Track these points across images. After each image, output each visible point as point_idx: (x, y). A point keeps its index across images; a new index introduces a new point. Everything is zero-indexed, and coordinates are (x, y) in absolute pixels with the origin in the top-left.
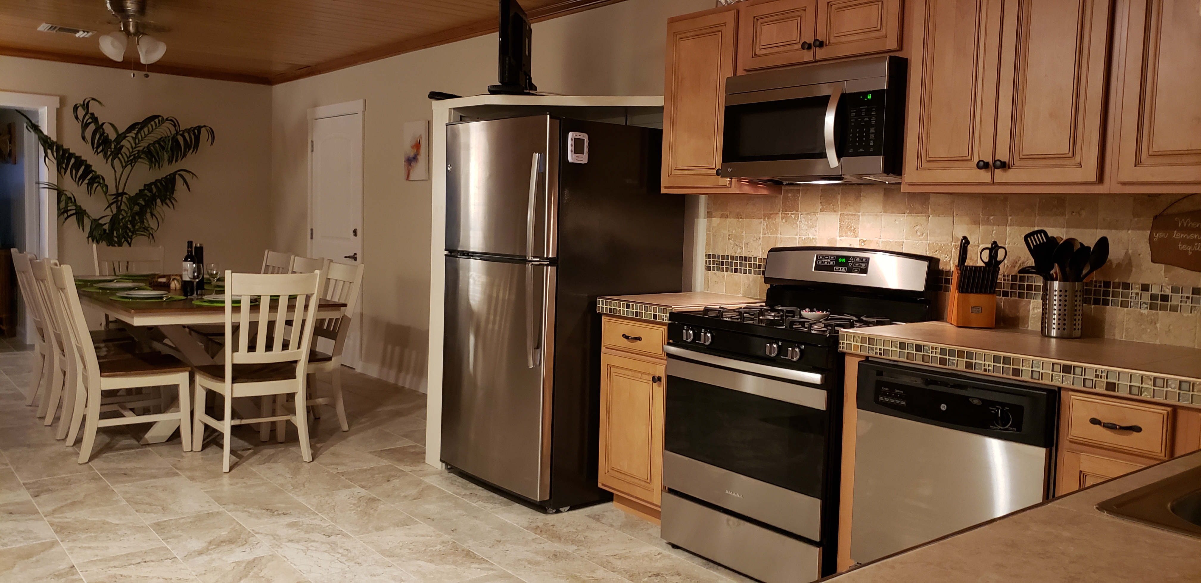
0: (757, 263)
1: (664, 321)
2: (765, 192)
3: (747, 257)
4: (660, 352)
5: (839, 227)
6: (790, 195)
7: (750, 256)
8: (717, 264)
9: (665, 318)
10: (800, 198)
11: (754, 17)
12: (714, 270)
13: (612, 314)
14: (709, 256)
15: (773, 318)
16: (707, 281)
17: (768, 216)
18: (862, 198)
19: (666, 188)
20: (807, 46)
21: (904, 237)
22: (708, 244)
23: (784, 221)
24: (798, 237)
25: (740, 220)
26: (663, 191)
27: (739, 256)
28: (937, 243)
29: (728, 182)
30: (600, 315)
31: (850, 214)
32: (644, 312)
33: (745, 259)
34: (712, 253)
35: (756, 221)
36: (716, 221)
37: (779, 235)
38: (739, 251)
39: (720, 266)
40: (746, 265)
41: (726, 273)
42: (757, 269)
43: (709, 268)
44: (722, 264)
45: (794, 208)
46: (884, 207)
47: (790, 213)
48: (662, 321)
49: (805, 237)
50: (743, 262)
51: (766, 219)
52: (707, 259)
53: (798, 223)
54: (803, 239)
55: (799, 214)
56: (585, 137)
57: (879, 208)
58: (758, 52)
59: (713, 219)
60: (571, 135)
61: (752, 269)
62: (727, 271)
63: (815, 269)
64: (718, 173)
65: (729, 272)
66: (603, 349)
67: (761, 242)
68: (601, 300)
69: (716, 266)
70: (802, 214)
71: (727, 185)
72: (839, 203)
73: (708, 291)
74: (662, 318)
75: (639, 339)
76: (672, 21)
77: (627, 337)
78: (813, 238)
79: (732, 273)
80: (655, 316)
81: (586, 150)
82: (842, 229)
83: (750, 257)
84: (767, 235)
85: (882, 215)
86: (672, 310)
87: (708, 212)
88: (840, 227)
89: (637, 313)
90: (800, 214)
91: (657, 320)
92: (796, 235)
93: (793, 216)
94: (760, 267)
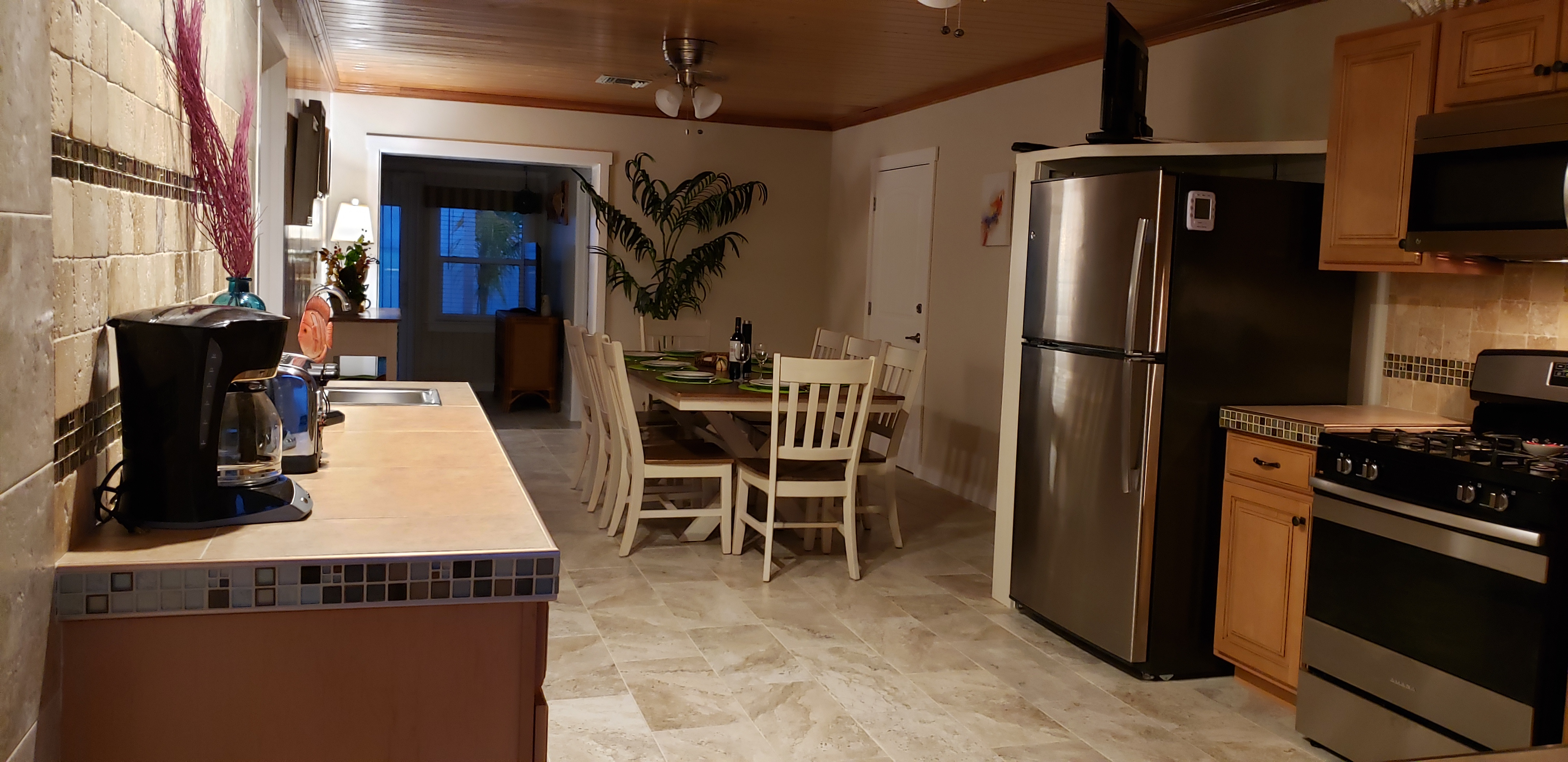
0: (1463, 370)
1: (1313, 444)
2: (1476, 271)
3: (1447, 361)
4: (1303, 483)
6: (1516, 276)
7: (1452, 359)
8: (1401, 369)
9: (1314, 440)
10: (1531, 281)
11: (1463, 32)
12: (1396, 376)
13: (1240, 430)
14: (1390, 356)
15: (1478, 449)
16: (1385, 392)
17: (1482, 304)
19: (1326, 263)
20: (1543, 71)
22: (1388, 340)
23: (1506, 311)
24: (1526, 335)
25: (1439, 308)
26: (1322, 267)
27: (1434, 358)
29: (1417, 258)
30: (1224, 431)
32: (1284, 430)
33: (1445, 363)
34: (1395, 352)
35: (1462, 312)
36: (1402, 309)
37: (1497, 333)
38: (1435, 351)
39: (1406, 371)
40: (1445, 372)
41: (1414, 382)
42: (1462, 379)
43: (1389, 374)
44: (1410, 368)
45: (1524, 296)
47: (1516, 301)
48: (1309, 443)
49: (1538, 336)
50: (1441, 367)
51: (1478, 309)
52: (1387, 361)
53: (1527, 315)
54: (1536, 338)
55: (1529, 303)
56: (1211, 197)
58: (1469, 79)
59: (1398, 305)
60: (1191, 195)
61: (1454, 378)
62: (1416, 378)
63: (1551, 383)
64: (1402, 245)
65: (1419, 380)
66: (1227, 475)
67: (1469, 341)
68: (1225, 410)
69: (1400, 371)
70: (1533, 304)
71: (1416, 262)
73: (1386, 404)
74: (1310, 439)
75: (1276, 465)
76: (1342, 41)
77: (1258, 462)
78: (1551, 339)
79: (1423, 382)
80: (1300, 437)
81: (1211, 213)
83: (1451, 361)
84: (1478, 331)
86: (1324, 430)
87: (1390, 296)
89: (1274, 431)
90: (1531, 303)
91: (1303, 442)
92: (1525, 333)
93: (1520, 306)
94: (1466, 374)
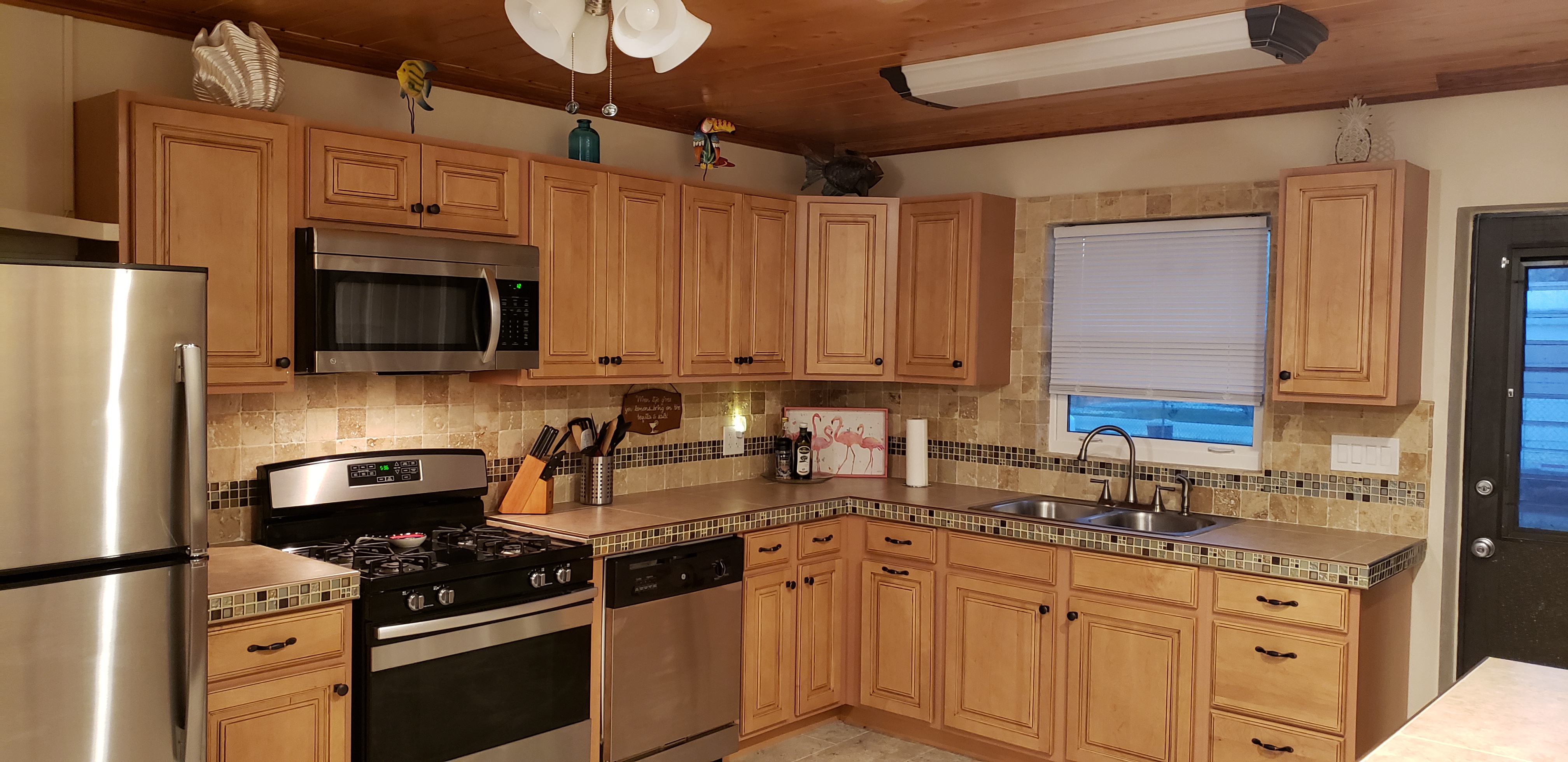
1: (348, 598)
5: (337, 426)
9: (348, 592)
18: (367, 388)
20: (418, 209)
21: (422, 431)
23: (247, 424)
24: (273, 445)
28: (459, 435)
31: (353, 409)
32: (301, 596)
37: (240, 446)
46: (398, 397)
47: (257, 412)
48: (342, 599)
49: (286, 444)
51: (215, 424)
53: (272, 425)
54: (283, 447)
55: (273, 414)
57: (391, 399)
58: (332, 196)
72: (336, 395)
74: (343, 593)
75: (289, 642)
77: (256, 649)
78: (299, 445)
82: (342, 429)
84: (217, 448)
85: (394, 408)
88: (340, 426)
90: (275, 412)
91: (331, 600)
92: (270, 443)
93: (263, 417)
